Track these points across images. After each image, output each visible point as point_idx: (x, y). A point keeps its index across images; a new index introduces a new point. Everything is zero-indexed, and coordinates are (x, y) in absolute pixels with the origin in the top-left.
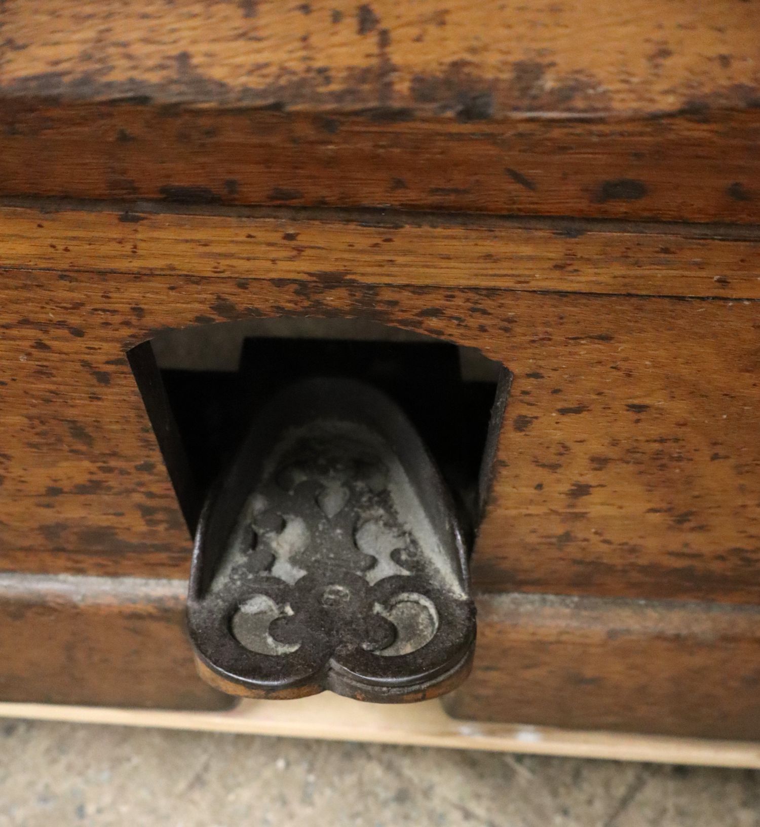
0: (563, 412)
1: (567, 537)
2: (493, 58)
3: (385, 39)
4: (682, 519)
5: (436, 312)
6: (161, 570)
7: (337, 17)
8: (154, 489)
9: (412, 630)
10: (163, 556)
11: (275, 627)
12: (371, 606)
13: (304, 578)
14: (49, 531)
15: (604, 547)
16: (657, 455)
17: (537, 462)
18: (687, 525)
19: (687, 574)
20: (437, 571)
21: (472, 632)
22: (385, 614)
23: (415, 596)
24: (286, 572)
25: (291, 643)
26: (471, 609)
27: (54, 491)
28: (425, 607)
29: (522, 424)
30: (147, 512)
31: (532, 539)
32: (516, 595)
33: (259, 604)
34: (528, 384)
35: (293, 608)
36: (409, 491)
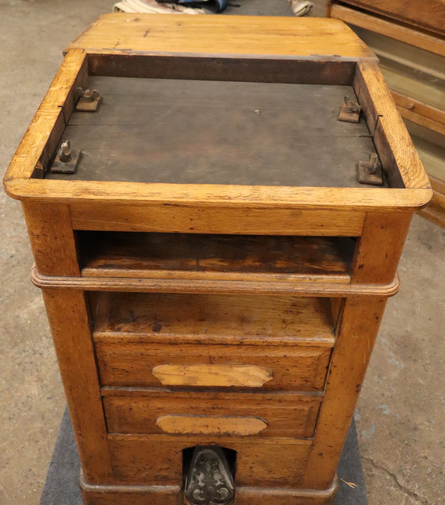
0: (246, 456)
1: (251, 476)
2: (230, 431)
3: (220, 429)
4: (270, 472)
5: (226, 445)
6: (174, 484)
7: (216, 428)
8: (179, 469)
9: (224, 495)
10: (176, 481)
11: (200, 495)
12: (216, 491)
13: (204, 485)
14: (156, 477)
15: (258, 477)
16: (262, 462)
17: (244, 463)
18: (271, 473)
19: (275, 482)
20: (228, 483)
21: (234, 495)
22: (219, 492)
23: (224, 488)
24: (201, 484)
25: (203, 498)
26: (234, 490)
27: (161, 469)
28: (226, 491)
29: (240, 458)
30: (176, 473)
31: (245, 476)
32: (244, 487)
33: (197, 491)
34: (240, 453)
35: (203, 491)
36: (223, 466)
